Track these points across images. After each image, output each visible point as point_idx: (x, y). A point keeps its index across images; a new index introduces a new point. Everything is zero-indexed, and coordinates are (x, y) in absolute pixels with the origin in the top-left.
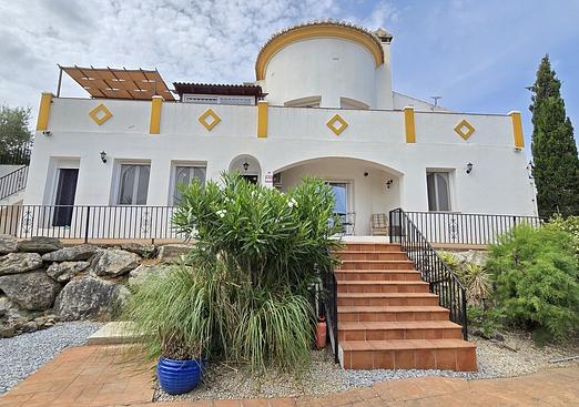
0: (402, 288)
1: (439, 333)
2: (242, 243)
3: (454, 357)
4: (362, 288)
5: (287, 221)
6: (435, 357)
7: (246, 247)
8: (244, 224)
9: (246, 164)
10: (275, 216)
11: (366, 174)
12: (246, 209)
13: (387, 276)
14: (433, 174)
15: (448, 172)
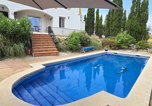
0: (48, 43)
1: (53, 50)
2: (6, 32)
3: (55, 54)
4: (39, 43)
5: (18, 27)
6: (52, 54)
7: (7, 32)
8: (6, 27)
9: (3, 8)
10: (15, 26)
11: (45, 16)
12: (6, 24)
13: (45, 41)
14: (61, 18)
15: (64, 18)
